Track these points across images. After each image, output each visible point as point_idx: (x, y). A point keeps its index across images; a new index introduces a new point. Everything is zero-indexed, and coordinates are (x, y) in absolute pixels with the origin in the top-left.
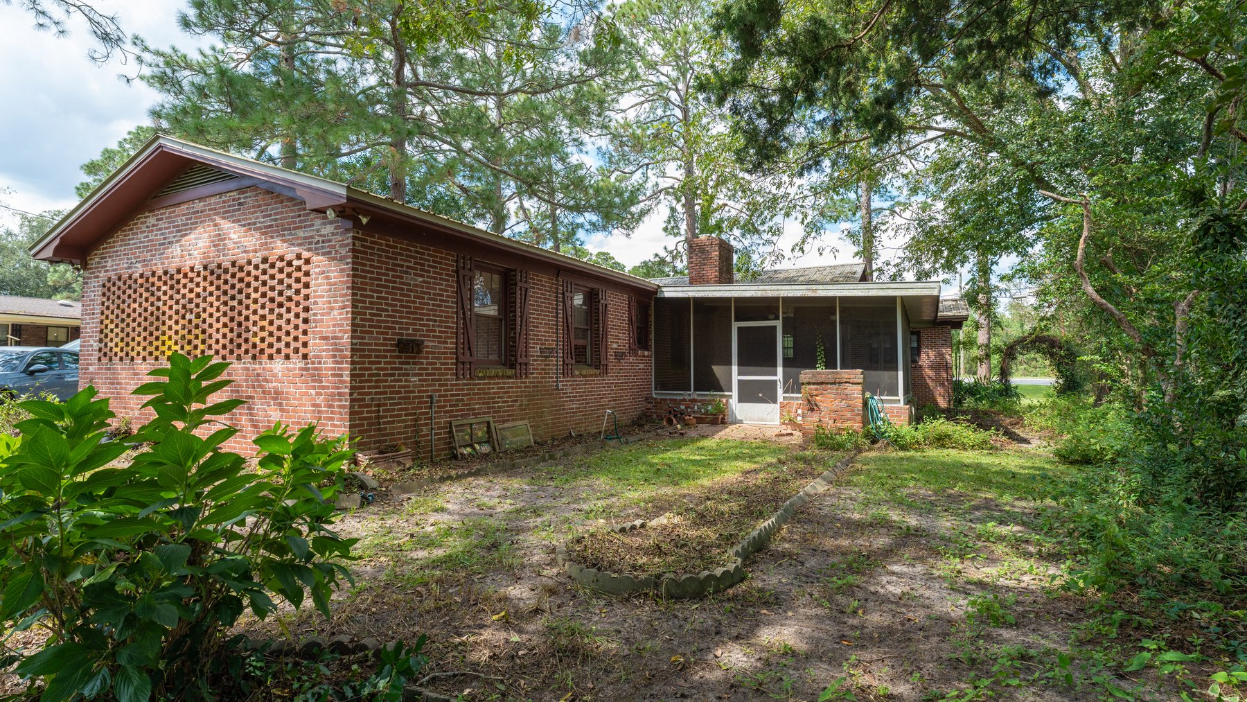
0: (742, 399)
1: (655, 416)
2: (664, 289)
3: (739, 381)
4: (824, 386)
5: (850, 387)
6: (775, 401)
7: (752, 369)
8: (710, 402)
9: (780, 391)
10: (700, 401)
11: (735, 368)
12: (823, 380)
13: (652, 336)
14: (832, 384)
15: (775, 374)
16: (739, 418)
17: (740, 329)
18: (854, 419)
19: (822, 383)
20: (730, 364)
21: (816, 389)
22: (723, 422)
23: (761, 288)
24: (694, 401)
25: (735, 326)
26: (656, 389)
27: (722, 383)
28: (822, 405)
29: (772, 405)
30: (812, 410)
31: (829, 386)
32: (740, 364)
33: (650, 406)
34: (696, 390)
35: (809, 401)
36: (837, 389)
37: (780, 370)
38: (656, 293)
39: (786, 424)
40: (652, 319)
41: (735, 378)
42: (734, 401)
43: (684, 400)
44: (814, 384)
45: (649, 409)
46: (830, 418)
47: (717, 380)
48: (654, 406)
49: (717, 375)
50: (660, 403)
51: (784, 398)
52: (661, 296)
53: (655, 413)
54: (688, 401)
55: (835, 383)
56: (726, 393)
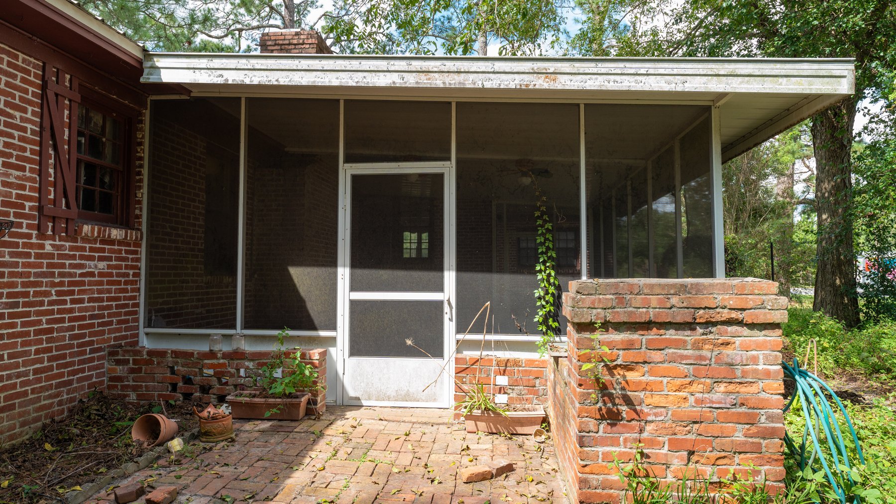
0: (357, 349)
1: (133, 397)
2: (160, 62)
3: (353, 303)
4: (653, 335)
5: (743, 337)
6: (438, 352)
7: (384, 274)
8: (281, 358)
9: (449, 327)
10: (254, 356)
11: (344, 274)
12: (652, 314)
13: (143, 194)
14: (679, 326)
15: (440, 288)
16: (352, 393)
17: (357, 180)
18: (757, 449)
19: (647, 325)
20: (333, 263)
21: (628, 346)
22: (311, 412)
24: (238, 355)
25: (347, 172)
26: (149, 324)
27: (314, 308)
28: (647, 401)
29: (432, 363)
30: (612, 418)
31: (671, 334)
32: (355, 264)
33: (120, 370)
34: (246, 326)
35: (603, 389)
36: (697, 346)
37: (450, 277)
38: (140, 72)
39: (476, 419)
40: (145, 152)
41: (345, 295)
42: (340, 352)
43: (212, 354)
44: (619, 326)
45: (119, 379)
46: (675, 446)
47: (301, 301)
48: (132, 371)
49: (303, 290)
50: (149, 362)
51: (461, 346)
52: (153, 79)
53: (135, 389)
54: (225, 356)
55: (690, 326)
56: (323, 333)
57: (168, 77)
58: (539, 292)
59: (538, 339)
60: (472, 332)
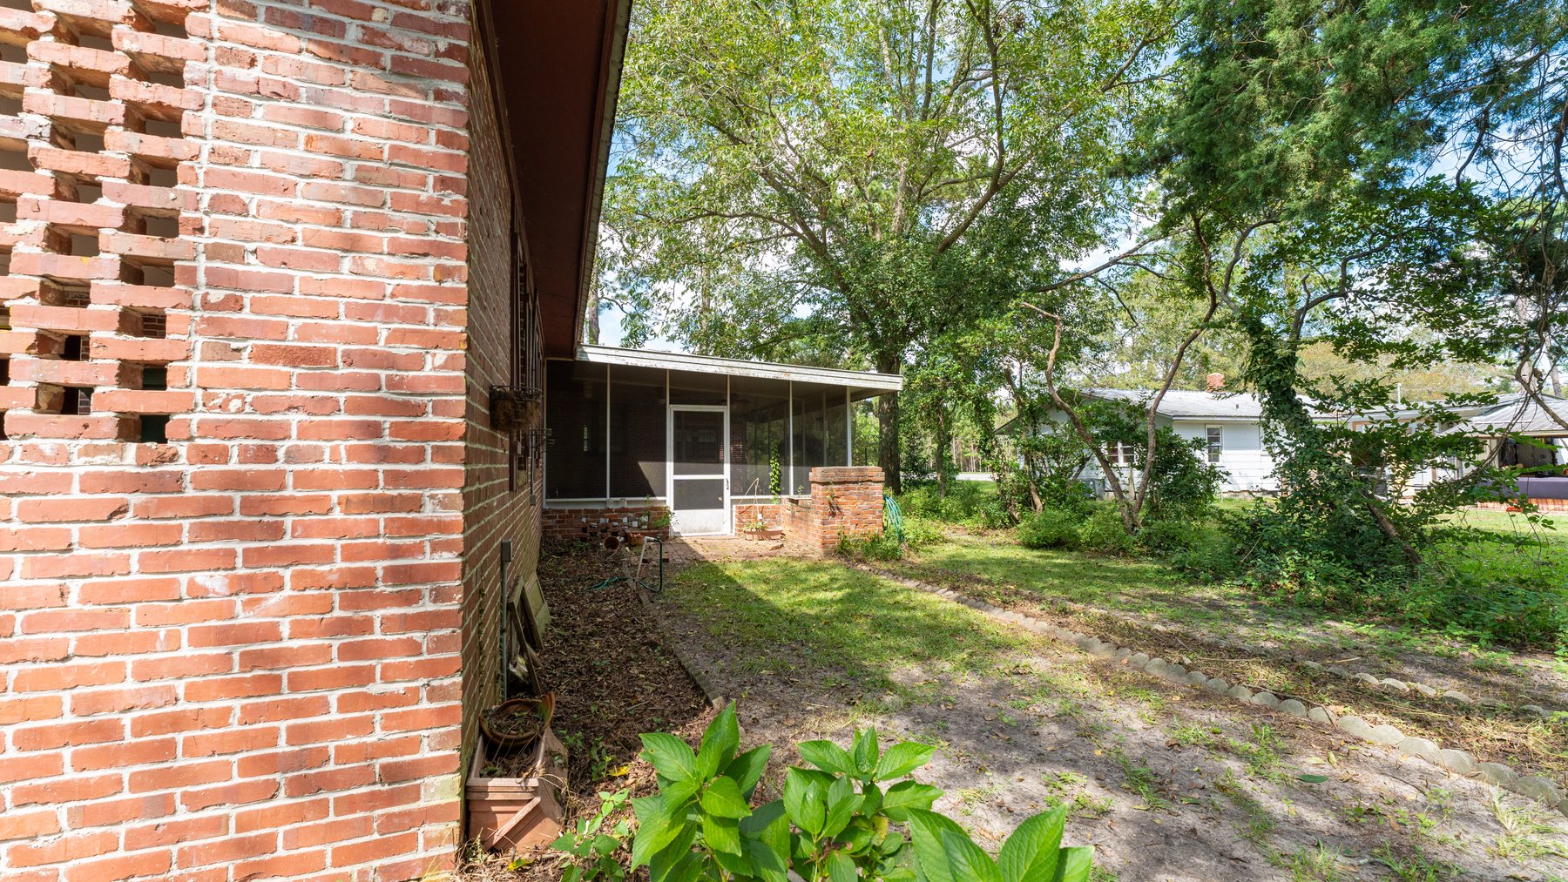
0: (682, 505)
1: (559, 537)
3: (676, 482)
4: (846, 486)
5: (871, 486)
6: (720, 505)
7: (693, 465)
8: (648, 511)
9: (727, 493)
10: (632, 511)
11: (670, 466)
12: (850, 478)
14: (854, 482)
15: (722, 472)
16: (676, 530)
17: (677, 414)
18: (875, 522)
19: (844, 483)
20: (663, 459)
21: (838, 490)
23: (726, 363)
24: (624, 510)
25: (671, 410)
27: (653, 485)
28: (844, 509)
29: (717, 512)
30: (833, 514)
31: (851, 485)
32: (677, 459)
34: (612, 495)
35: (830, 504)
36: (859, 489)
37: (727, 467)
41: (671, 477)
42: (669, 507)
43: (609, 510)
44: (835, 483)
45: (551, 527)
46: (852, 523)
47: (647, 482)
48: (558, 522)
49: (647, 475)
50: (568, 517)
51: (733, 502)
52: (584, 359)
53: (560, 532)
54: (617, 510)
55: (857, 482)
56: (659, 498)
57: (593, 358)
58: (771, 474)
59: (771, 497)
60: (749, 494)
